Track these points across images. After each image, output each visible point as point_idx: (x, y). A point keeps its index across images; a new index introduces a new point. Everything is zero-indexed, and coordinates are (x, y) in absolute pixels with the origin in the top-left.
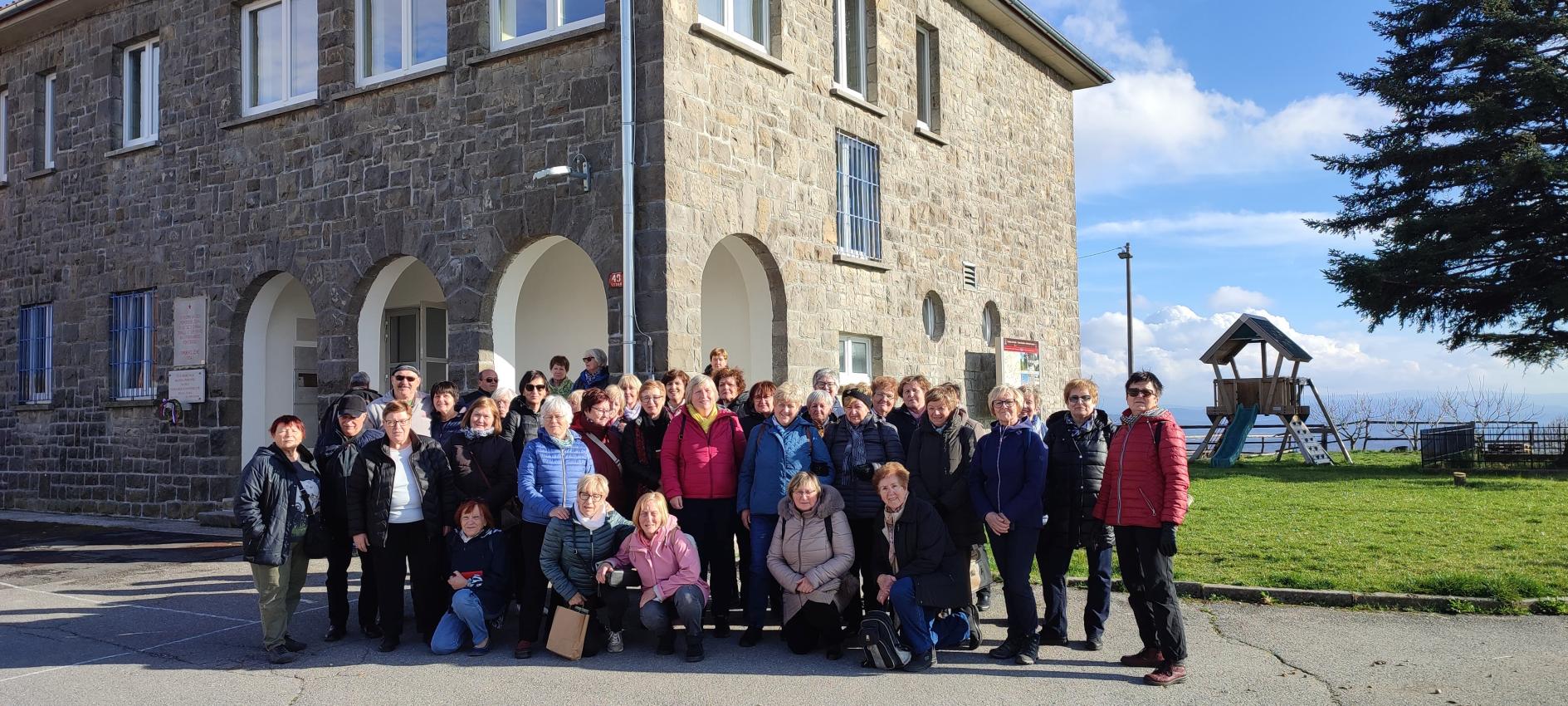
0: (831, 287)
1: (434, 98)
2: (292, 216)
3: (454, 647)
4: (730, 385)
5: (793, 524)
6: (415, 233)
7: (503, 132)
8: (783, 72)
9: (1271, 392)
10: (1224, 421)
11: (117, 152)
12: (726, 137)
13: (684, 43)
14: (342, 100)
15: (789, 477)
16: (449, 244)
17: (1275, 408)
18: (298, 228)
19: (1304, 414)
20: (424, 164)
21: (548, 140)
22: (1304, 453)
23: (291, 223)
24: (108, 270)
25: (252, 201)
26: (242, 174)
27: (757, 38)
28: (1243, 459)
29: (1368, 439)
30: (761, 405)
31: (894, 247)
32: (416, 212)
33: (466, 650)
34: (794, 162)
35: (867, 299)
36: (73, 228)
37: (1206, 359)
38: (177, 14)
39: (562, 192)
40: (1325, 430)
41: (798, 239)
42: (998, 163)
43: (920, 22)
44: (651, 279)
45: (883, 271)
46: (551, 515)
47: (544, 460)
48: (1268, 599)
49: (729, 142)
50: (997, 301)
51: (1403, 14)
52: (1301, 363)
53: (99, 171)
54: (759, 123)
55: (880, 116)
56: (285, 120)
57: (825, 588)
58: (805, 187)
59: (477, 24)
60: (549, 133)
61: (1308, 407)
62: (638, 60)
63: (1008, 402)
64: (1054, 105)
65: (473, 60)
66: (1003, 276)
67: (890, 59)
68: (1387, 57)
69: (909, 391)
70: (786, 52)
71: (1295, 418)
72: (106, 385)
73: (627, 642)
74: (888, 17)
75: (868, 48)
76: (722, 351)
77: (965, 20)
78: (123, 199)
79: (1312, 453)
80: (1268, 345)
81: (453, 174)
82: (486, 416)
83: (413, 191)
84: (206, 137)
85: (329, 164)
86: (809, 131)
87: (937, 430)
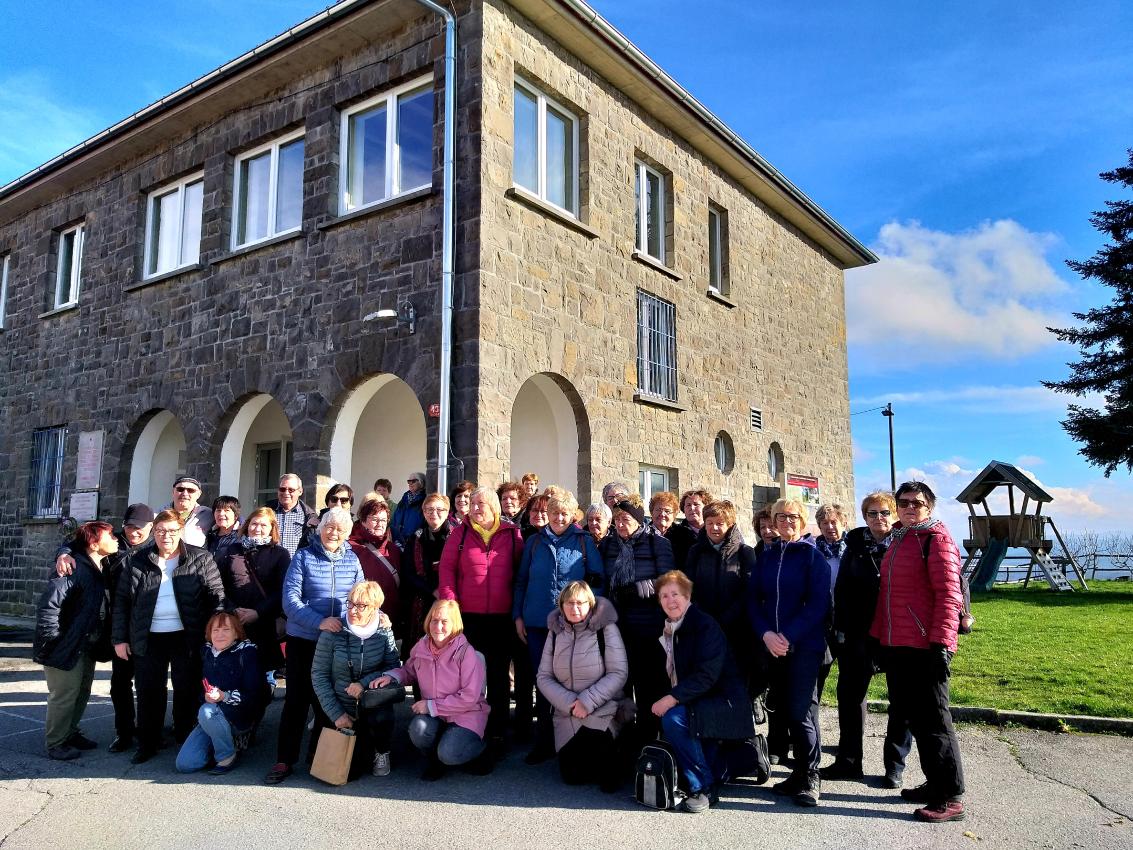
0: (631, 423)
1: (289, 259)
2: (173, 362)
3: (199, 766)
4: (512, 499)
5: (563, 640)
6: (269, 373)
7: (345, 285)
8: (590, 236)
9: (1019, 527)
10: (979, 553)
11: (47, 314)
12: (536, 287)
13: (500, 204)
14: (217, 264)
15: (560, 588)
16: (297, 382)
17: (1023, 542)
18: (177, 372)
19: (1047, 547)
20: (279, 315)
21: (382, 291)
22: (1051, 582)
23: (172, 368)
24: (34, 410)
25: (144, 350)
26: (138, 328)
27: (568, 206)
28: (995, 586)
29: (1095, 569)
30: (536, 519)
31: (689, 391)
32: (271, 355)
33: (209, 770)
34: (599, 313)
35: (664, 435)
36: (11, 377)
37: (962, 498)
38: (99, 202)
39: (391, 335)
40: (1063, 562)
41: (601, 380)
42: (780, 324)
43: (712, 203)
44: (464, 410)
45: (679, 411)
46: (322, 627)
47: (312, 573)
48: (1066, 727)
49: (540, 293)
50: (781, 442)
51: (1117, 213)
52: (1044, 503)
53: (34, 331)
54: (567, 278)
55: (677, 279)
56: (173, 282)
57: (602, 712)
58: (609, 335)
59: (327, 195)
60: (382, 285)
61: (1051, 541)
62: (459, 218)
63: (792, 516)
64: (828, 280)
65: (321, 225)
66: (786, 421)
67: (685, 232)
68: (1105, 249)
69: (690, 505)
70: (593, 219)
71: (1040, 551)
72: (25, 504)
73: (394, 764)
74: (684, 197)
75: (666, 223)
76: (533, 476)
77: (751, 203)
78: (49, 352)
79: (1056, 581)
80: (1014, 487)
81: (302, 322)
82: (263, 525)
83: (269, 337)
84: (114, 299)
85: (204, 318)
86: (613, 288)
87: (715, 546)
